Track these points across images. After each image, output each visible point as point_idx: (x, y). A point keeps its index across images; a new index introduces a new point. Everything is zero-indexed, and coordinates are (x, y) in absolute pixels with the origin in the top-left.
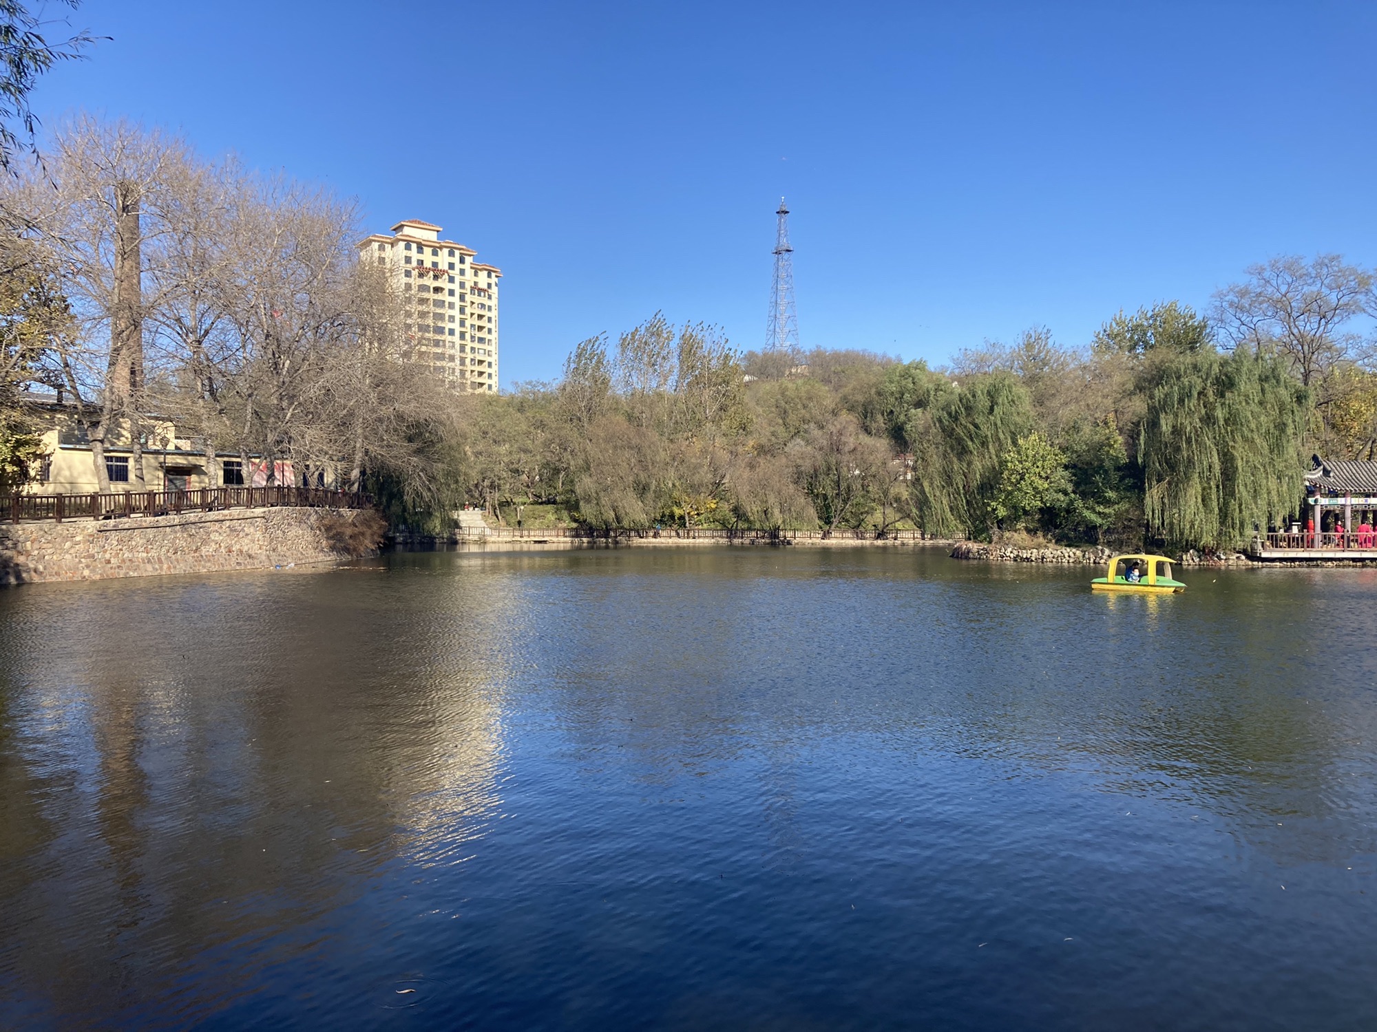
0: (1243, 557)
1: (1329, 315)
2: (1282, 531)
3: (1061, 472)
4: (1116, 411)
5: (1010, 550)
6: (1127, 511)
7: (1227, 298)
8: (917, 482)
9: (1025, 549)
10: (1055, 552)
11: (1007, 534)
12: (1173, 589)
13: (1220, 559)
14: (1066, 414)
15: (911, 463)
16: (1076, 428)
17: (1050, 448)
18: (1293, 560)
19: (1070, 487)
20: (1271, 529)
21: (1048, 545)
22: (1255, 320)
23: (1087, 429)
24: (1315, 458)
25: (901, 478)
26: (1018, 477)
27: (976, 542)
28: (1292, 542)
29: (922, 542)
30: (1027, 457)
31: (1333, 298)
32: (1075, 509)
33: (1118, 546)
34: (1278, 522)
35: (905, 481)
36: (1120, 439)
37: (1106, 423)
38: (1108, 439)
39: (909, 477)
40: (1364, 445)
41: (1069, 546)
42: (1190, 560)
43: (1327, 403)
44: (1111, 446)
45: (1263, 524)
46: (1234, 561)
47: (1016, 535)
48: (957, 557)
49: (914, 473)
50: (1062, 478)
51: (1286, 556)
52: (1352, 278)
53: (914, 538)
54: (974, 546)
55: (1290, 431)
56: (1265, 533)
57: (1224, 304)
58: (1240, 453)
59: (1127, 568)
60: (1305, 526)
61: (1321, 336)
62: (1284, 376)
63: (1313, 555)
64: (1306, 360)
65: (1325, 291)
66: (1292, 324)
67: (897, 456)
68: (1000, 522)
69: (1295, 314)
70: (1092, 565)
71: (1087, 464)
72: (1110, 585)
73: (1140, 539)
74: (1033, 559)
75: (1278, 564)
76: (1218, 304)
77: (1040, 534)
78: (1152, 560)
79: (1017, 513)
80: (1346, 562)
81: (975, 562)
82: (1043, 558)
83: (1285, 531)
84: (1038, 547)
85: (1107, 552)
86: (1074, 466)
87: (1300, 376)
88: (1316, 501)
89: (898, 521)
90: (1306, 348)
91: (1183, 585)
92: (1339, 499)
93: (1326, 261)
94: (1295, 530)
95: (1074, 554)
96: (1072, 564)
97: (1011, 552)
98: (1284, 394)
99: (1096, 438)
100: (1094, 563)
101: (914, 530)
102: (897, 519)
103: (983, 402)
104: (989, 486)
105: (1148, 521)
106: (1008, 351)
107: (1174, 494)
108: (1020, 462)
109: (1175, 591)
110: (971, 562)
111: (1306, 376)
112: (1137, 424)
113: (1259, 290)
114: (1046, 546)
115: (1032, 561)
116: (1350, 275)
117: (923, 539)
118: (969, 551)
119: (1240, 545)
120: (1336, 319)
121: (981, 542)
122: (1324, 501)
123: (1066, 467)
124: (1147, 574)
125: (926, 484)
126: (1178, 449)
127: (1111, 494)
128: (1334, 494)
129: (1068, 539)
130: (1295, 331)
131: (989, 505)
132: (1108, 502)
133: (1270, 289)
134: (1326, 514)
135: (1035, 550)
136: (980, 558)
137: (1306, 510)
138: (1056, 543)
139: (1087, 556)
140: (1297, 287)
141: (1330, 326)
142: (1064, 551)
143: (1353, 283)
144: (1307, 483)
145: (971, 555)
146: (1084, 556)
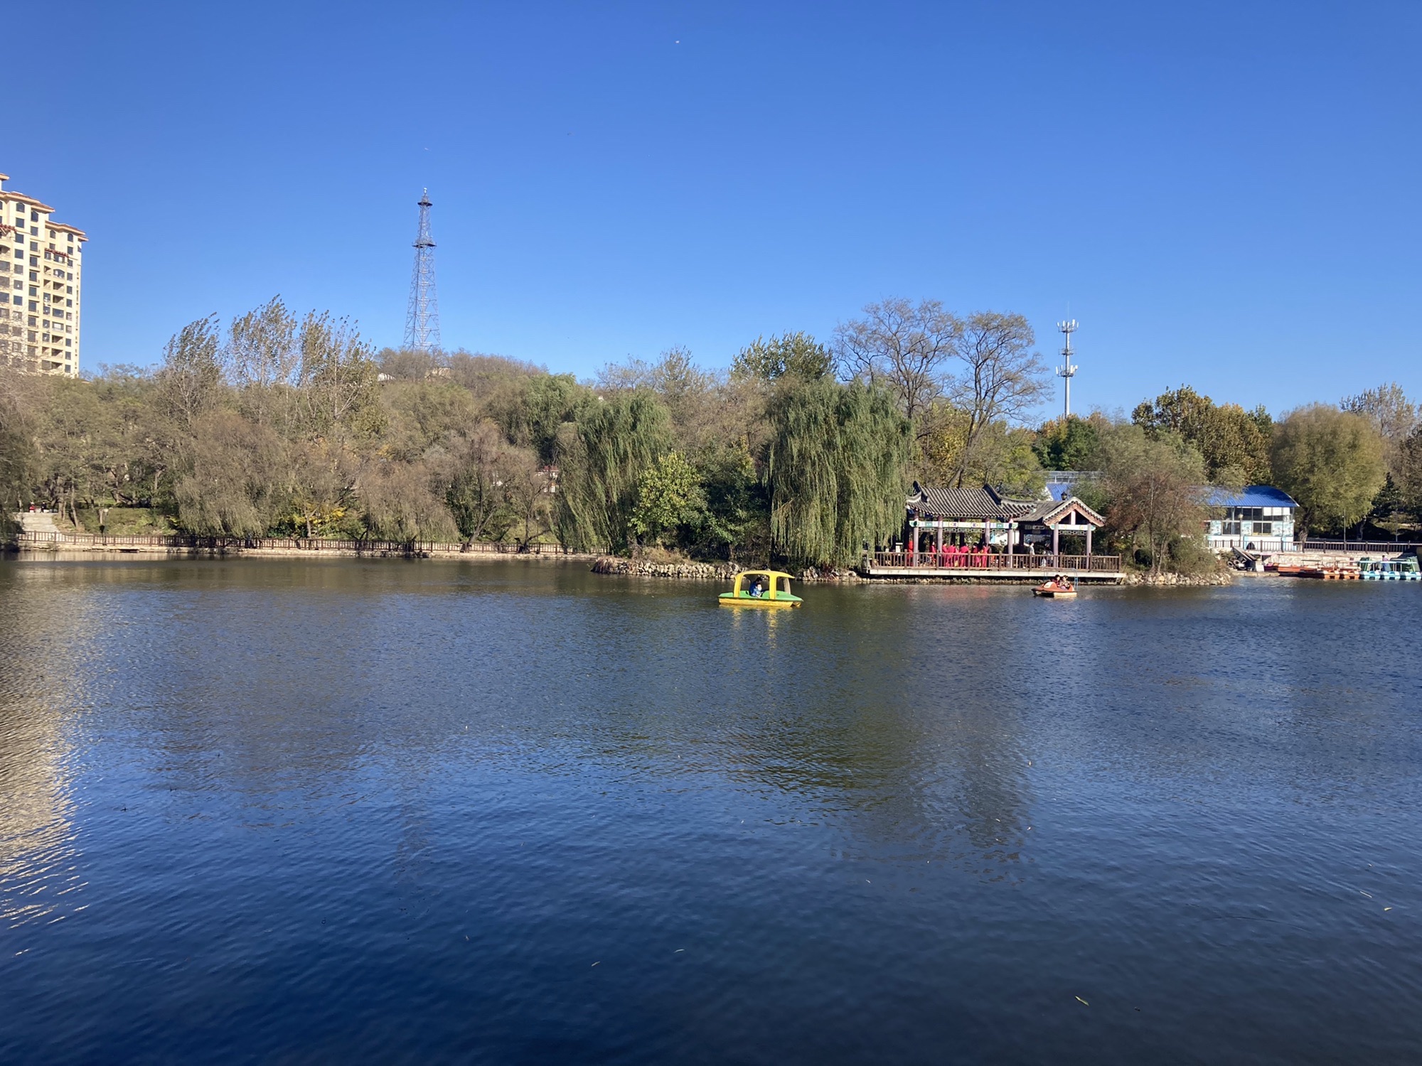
0: (855, 574)
1: (930, 355)
2: (887, 550)
3: (697, 489)
4: (749, 434)
5: (648, 565)
6: (756, 529)
7: (847, 333)
8: (560, 495)
9: (662, 564)
10: (690, 567)
11: (647, 549)
12: (791, 603)
13: (835, 575)
14: (704, 433)
15: (555, 476)
16: (712, 449)
17: (687, 466)
18: (895, 577)
19: (704, 505)
20: (877, 549)
21: (684, 560)
22: (870, 355)
23: (721, 450)
24: (915, 484)
25: (545, 491)
26: (658, 493)
27: (616, 557)
28: (897, 561)
29: (565, 556)
30: (667, 474)
31: (933, 340)
32: (710, 526)
33: (746, 562)
34: (884, 543)
35: (549, 493)
36: (752, 460)
37: (739, 445)
38: (740, 460)
39: (553, 490)
40: (954, 475)
41: (703, 561)
42: (810, 576)
43: (926, 435)
44: (743, 467)
45: (872, 544)
46: (848, 578)
47: (654, 550)
48: (598, 572)
49: (558, 486)
50: (698, 497)
51: (890, 573)
52: (949, 323)
53: (556, 552)
54: (614, 561)
55: (895, 459)
56: (873, 551)
57: (845, 338)
58: (854, 477)
59: (752, 584)
60: (906, 546)
61: (923, 374)
62: (891, 408)
63: (912, 573)
64: (910, 396)
65: (927, 333)
66: (900, 362)
67: (540, 468)
68: (640, 538)
69: (902, 353)
70: (723, 580)
71: (721, 483)
72: (736, 599)
73: (766, 556)
74: (670, 574)
75: (883, 580)
76: (839, 337)
77: (676, 549)
78: (773, 576)
79: (656, 528)
80: (938, 579)
81: (615, 577)
82: (679, 573)
83: (890, 551)
84: (675, 562)
85: (737, 567)
86: (709, 485)
87: (905, 409)
88: (915, 524)
89: (542, 534)
90: (911, 383)
91: (800, 599)
92: (933, 522)
93: (929, 306)
94: (898, 549)
95: (708, 569)
96: (705, 580)
97: (650, 567)
98: (891, 425)
99: (730, 459)
100: (726, 578)
101: (556, 544)
102: (539, 532)
103: (625, 415)
104: (629, 501)
105: (773, 539)
106: (649, 368)
107: (797, 514)
108: (660, 479)
109: (793, 606)
110: (611, 576)
111: (910, 409)
112: (767, 447)
113: (874, 328)
114: (682, 562)
115: (669, 576)
116: (947, 321)
117: (566, 553)
118: (610, 565)
119: (853, 563)
120: (935, 360)
121: (621, 557)
122: (922, 524)
123: (702, 486)
124: (768, 589)
125: (569, 498)
126: (802, 473)
127: (742, 513)
128: (929, 518)
129: (703, 555)
130: (903, 368)
131: (629, 521)
132: (739, 521)
133: (883, 328)
134: (923, 535)
135: (672, 566)
136: (619, 573)
137: (907, 531)
138: (692, 558)
139: (719, 571)
140: (905, 328)
141: (930, 366)
142: (698, 567)
143: (949, 328)
144: (909, 507)
145: (611, 570)
146: (716, 571)
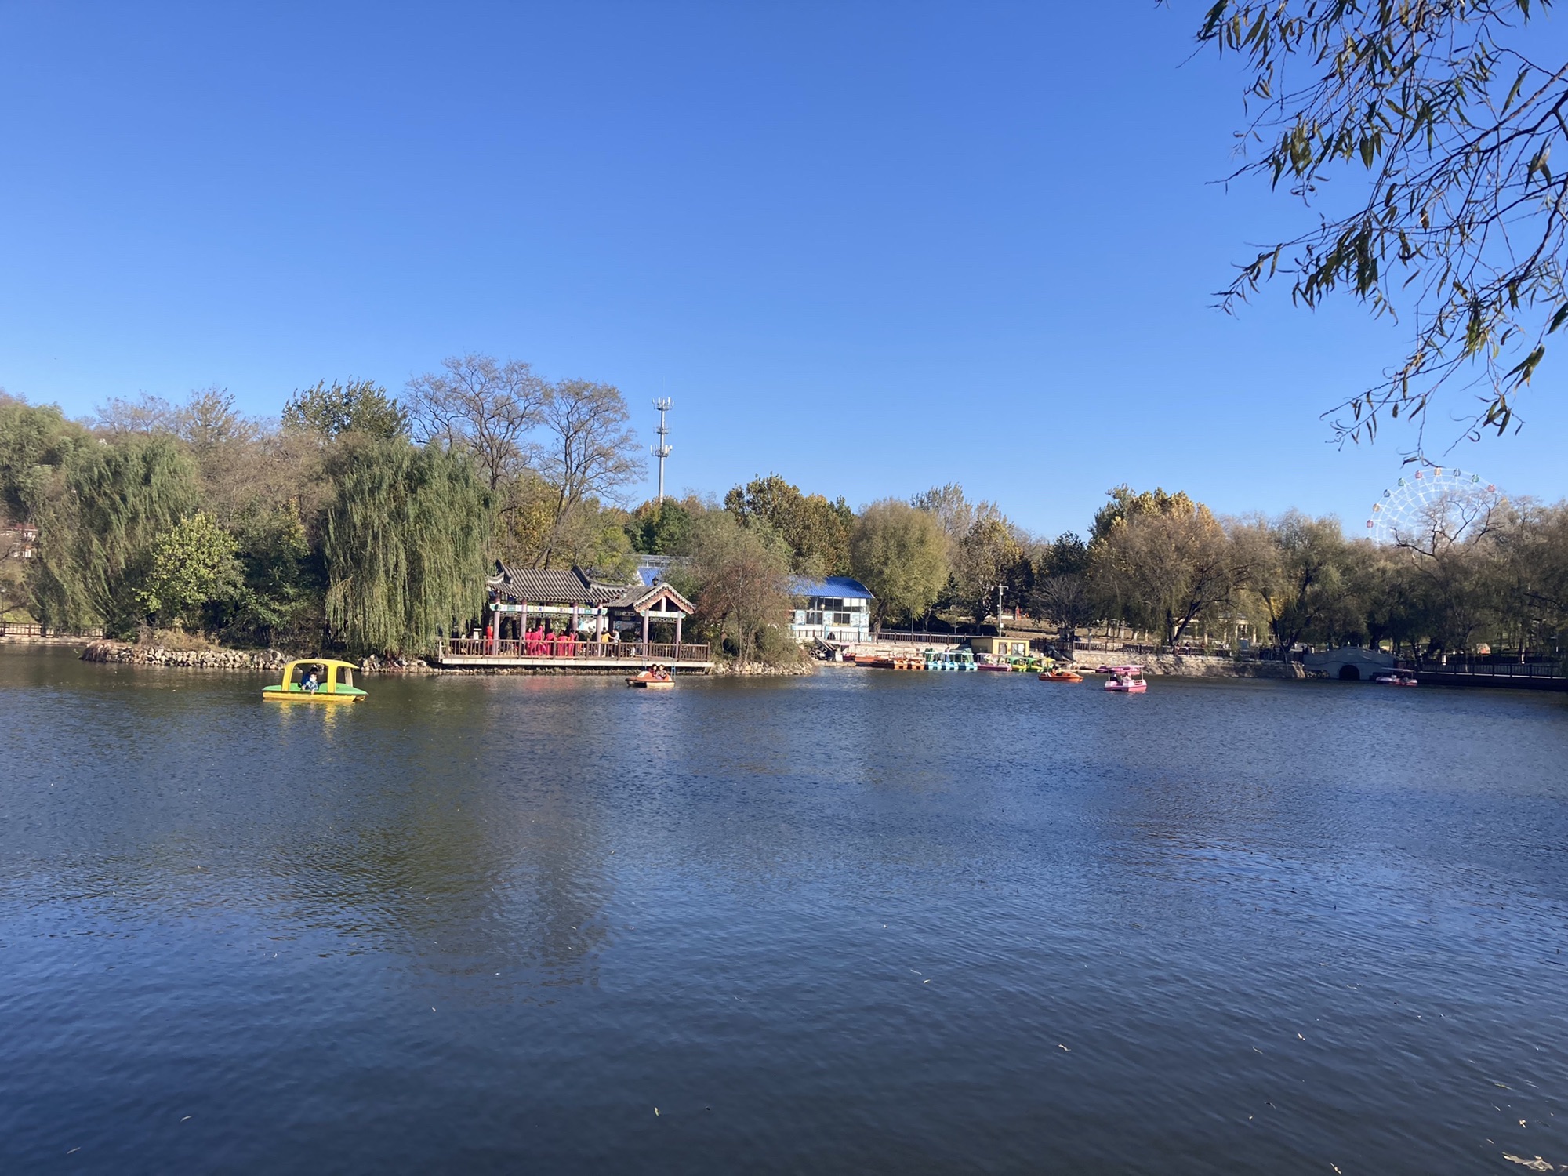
0: (425, 664)
1: (517, 422)
3: (231, 562)
4: (300, 497)
5: (161, 651)
6: (305, 610)
7: (422, 389)
8: (38, 561)
9: (180, 650)
10: (217, 655)
11: (159, 633)
12: (353, 698)
13: (400, 664)
14: (242, 493)
15: (31, 536)
16: (252, 511)
17: (218, 532)
18: (472, 667)
19: (240, 580)
20: (455, 635)
21: (210, 646)
22: (449, 415)
23: (265, 514)
24: (498, 563)
25: (16, 555)
26: (178, 564)
27: (117, 641)
29: (42, 639)
30: (191, 540)
31: (521, 405)
32: (245, 606)
33: (293, 649)
34: (461, 629)
35: (20, 559)
36: (302, 528)
37: (287, 509)
38: (288, 527)
39: (28, 554)
40: (542, 554)
41: (235, 648)
42: (370, 666)
43: (511, 509)
44: (291, 536)
45: (446, 629)
46: (415, 668)
47: (170, 633)
48: (90, 660)
49: (35, 550)
50: (233, 569)
51: (466, 663)
52: (537, 388)
53: (29, 635)
54: (113, 646)
55: (476, 532)
56: (447, 638)
57: (419, 394)
58: (426, 551)
60: (484, 633)
61: (508, 441)
62: (473, 478)
64: (494, 465)
65: (514, 397)
66: (483, 426)
67: (12, 525)
68: (151, 618)
69: (486, 416)
70: (261, 670)
71: (263, 554)
72: (284, 694)
73: (317, 642)
74: (190, 663)
75: (457, 671)
76: (413, 393)
77: (201, 633)
78: (333, 665)
79: (173, 606)
80: (519, 669)
81: (115, 666)
82: (202, 662)
83: (468, 637)
84: (197, 649)
85: (279, 656)
86: (248, 555)
87: (488, 479)
88: (496, 607)
89: (7, 611)
90: (495, 451)
91: (364, 693)
92: (517, 606)
93: (516, 367)
94: (476, 636)
95: (241, 657)
96: (237, 670)
97: (163, 655)
98: (472, 496)
99: (276, 524)
100: (264, 668)
101: (30, 624)
102: (5, 609)
103: (136, 467)
104: (139, 570)
105: (329, 621)
106: (173, 409)
107: (358, 594)
108: (182, 545)
109: (355, 700)
110: (108, 665)
111: (494, 479)
112: (324, 513)
113: (454, 385)
114: (207, 648)
115: (189, 665)
116: (537, 385)
117: (44, 635)
118: (106, 652)
119: (423, 650)
120: (523, 427)
121: (124, 641)
122: (503, 608)
123: (237, 556)
124: (326, 682)
125: (52, 564)
126: (364, 545)
127: (290, 590)
128: (512, 601)
129: (237, 640)
130: (486, 433)
131: (139, 595)
132: (285, 599)
133: (465, 386)
134: (505, 620)
135: (193, 653)
136: (120, 662)
137: (488, 615)
138: (220, 644)
139: (255, 660)
140: (489, 389)
141: (517, 433)
142: (229, 654)
143: (538, 394)
144: (489, 589)
145: (109, 658)
146: (252, 660)
